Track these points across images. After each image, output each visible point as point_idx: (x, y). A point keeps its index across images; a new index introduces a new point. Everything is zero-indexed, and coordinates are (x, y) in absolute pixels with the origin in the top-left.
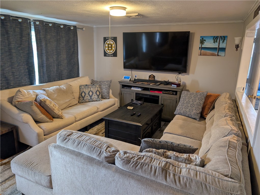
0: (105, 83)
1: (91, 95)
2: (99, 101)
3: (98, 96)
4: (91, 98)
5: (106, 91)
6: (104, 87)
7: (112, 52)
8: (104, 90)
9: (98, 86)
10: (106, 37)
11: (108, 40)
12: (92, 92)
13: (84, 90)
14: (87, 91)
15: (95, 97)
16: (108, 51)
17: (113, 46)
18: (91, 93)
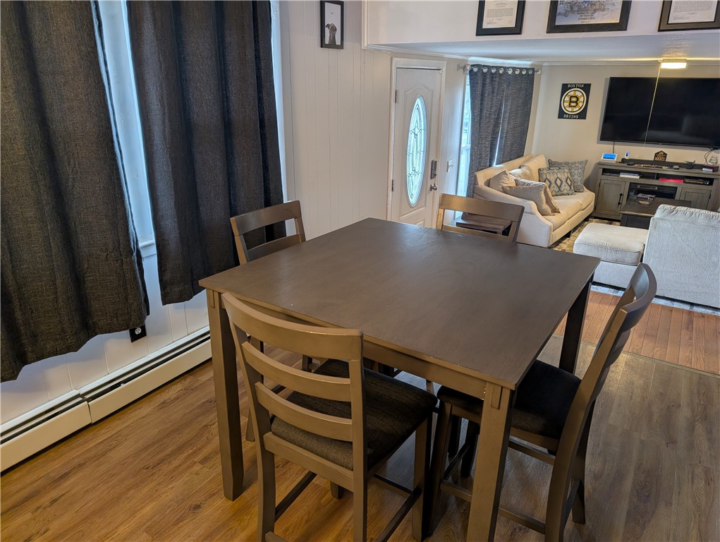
0: (577, 165)
1: (559, 185)
2: (572, 194)
3: (570, 186)
4: (560, 190)
5: (579, 179)
6: (576, 172)
7: (577, 110)
8: (576, 177)
9: (567, 171)
10: (567, 84)
11: (571, 88)
12: (561, 180)
13: (548, 177)
14: (552, 178)
15: (565, 188)
16: (570, 109)
17: (581, 99)
18: (559, 182)
